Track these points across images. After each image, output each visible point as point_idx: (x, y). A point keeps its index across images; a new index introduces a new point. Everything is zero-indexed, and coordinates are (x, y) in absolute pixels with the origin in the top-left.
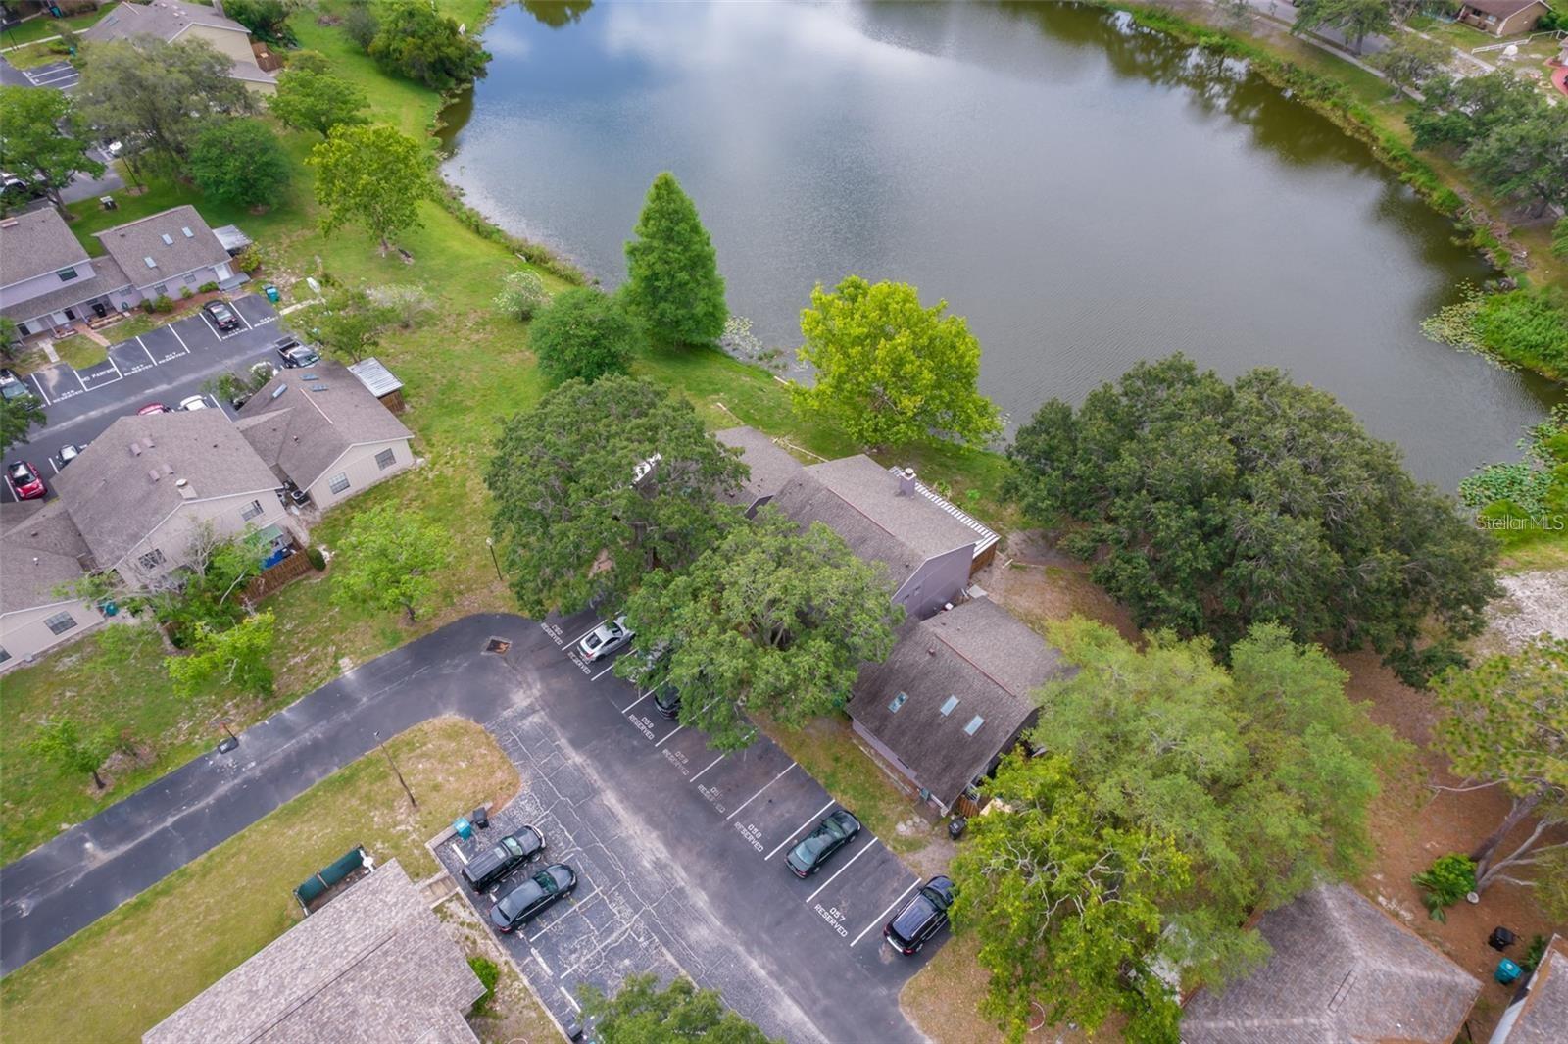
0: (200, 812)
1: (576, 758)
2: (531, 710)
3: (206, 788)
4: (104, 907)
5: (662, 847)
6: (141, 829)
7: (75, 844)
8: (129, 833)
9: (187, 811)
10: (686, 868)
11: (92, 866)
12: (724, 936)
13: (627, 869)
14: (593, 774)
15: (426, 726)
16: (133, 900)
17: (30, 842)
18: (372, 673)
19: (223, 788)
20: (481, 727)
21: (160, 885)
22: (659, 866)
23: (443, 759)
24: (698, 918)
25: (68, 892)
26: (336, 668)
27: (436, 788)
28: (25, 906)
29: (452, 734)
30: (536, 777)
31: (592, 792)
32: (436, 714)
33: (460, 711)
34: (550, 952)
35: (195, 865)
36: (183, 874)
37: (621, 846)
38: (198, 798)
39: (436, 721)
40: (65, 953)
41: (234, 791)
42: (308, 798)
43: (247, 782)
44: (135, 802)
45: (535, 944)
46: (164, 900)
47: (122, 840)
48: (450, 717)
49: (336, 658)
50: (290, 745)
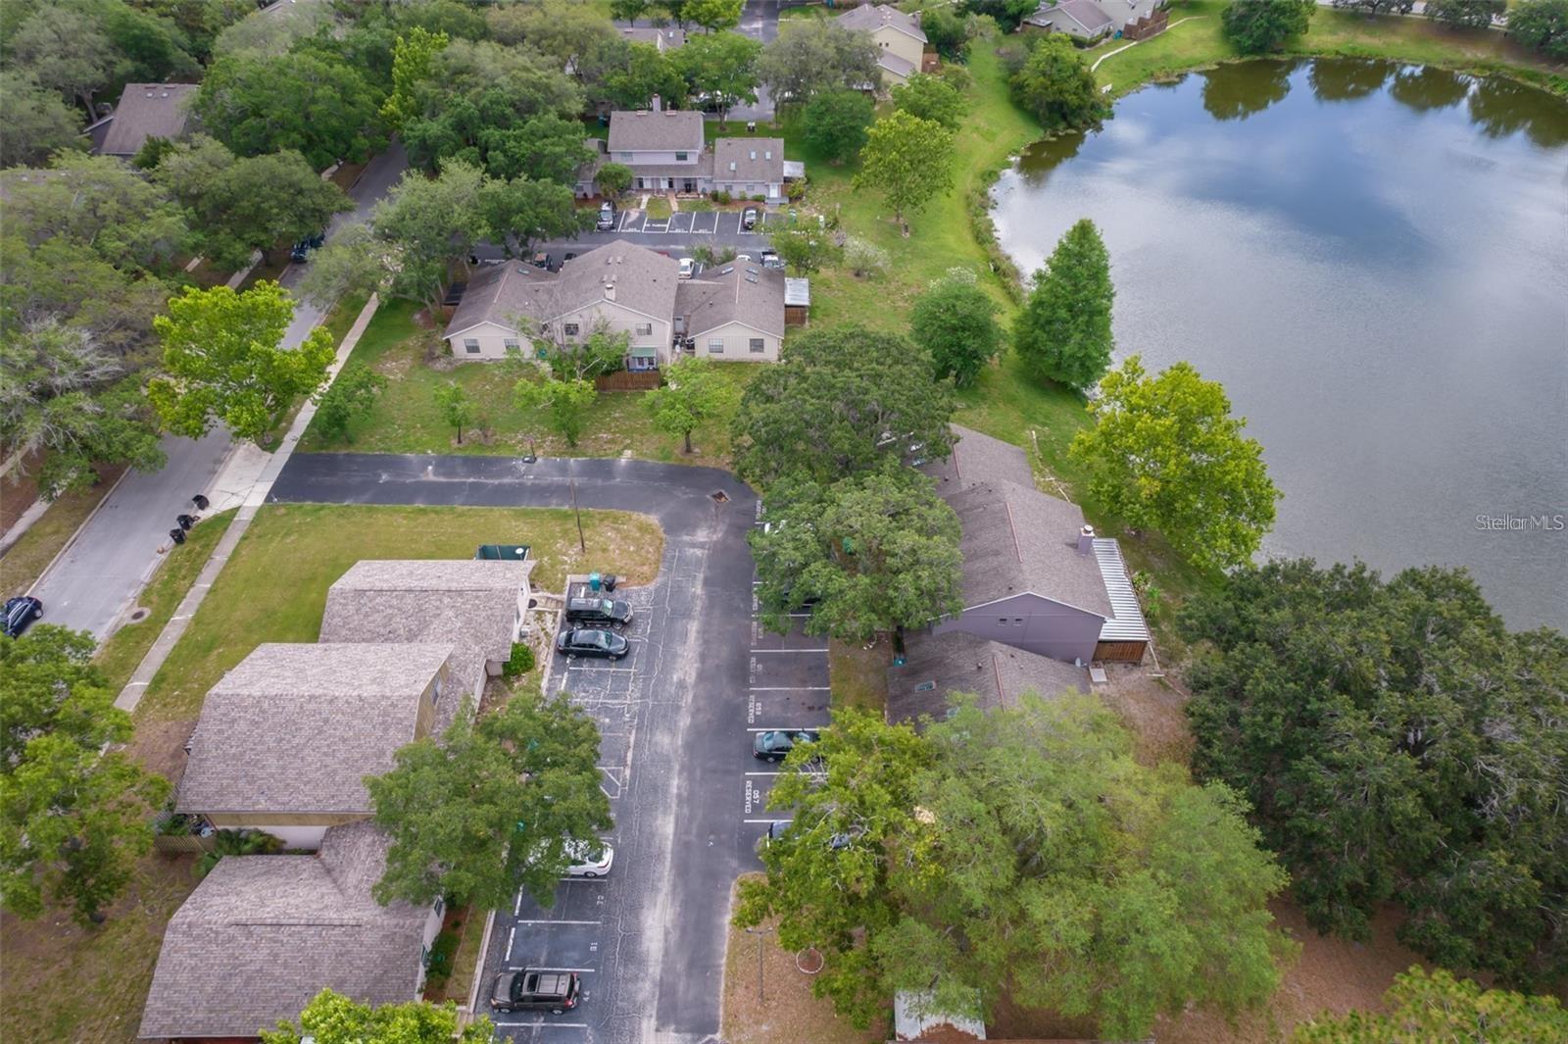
0: (487, 485)
1: (698, 589)
2: (702, 546)
3: (500, 475)
4: (410, 501)
5: (694, 675)
6: (456, 475)
7: (425, 463)
8: (451, 474)
9: (483, 480)
10: (695, 697)
11: (423, 478)
12: (676, 752)
13: (661, 672)
14: (698, 606)
15: (635, 516)
16: (422, 506)
17: (411, 449)
18: (637, 469)
19: (507, 480)
20: (664, 536)
21: (439, 507)
22: (682, 685)
23: (624, 538)
24: (672, 732)
25: (404, 484)
26: (620, 453)
27: (604, 550)
28: (385, 477)
29: (644, 529)
30: (665, 585)
31: (687, 615)
32: (647, 512)
33: (662, 520)
34: (574, 682)
35: (460, 508)
36: (452, 509)
37: (671, 658)
38: (492, 477)
39: (643, 517)
40: (378, 510)
41: (510, 485)
42: (539, 512)
43: (521, 484)
44: (466, 460)
45: (570, 672)
46: (433, 515)
47: (445, 475)
48: (653, 519)
49: (626, 448)
50: (557, 479)
